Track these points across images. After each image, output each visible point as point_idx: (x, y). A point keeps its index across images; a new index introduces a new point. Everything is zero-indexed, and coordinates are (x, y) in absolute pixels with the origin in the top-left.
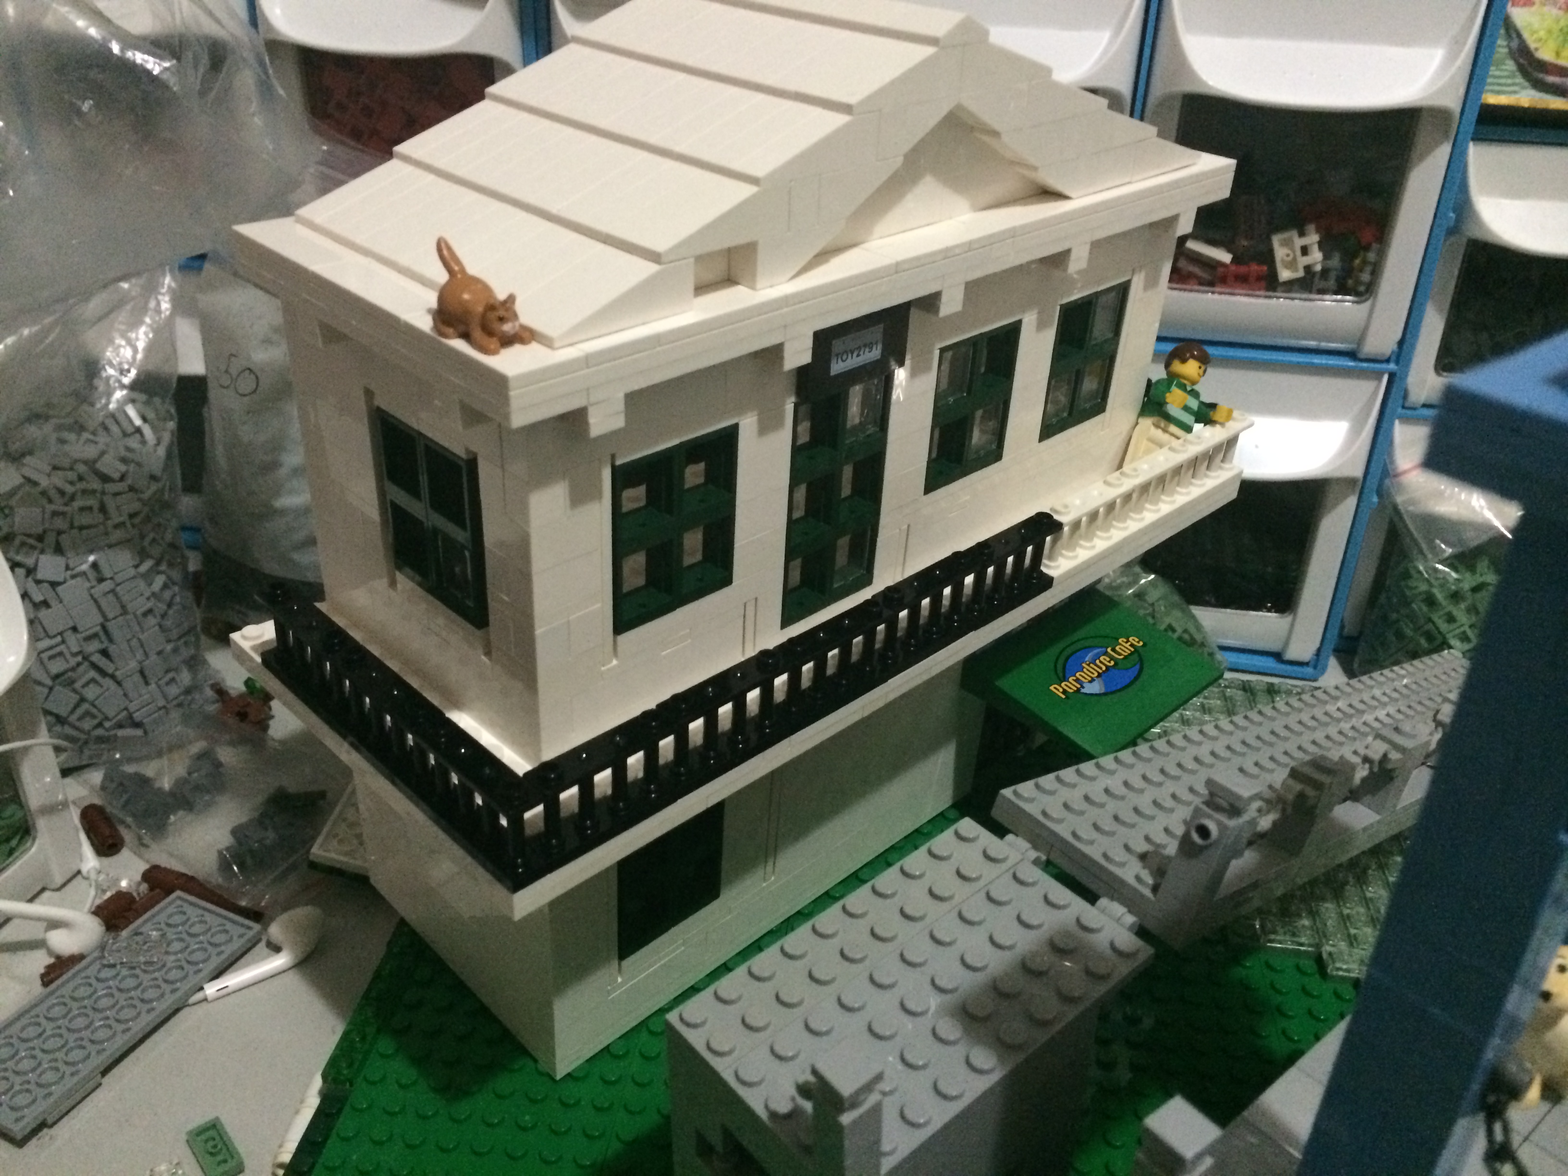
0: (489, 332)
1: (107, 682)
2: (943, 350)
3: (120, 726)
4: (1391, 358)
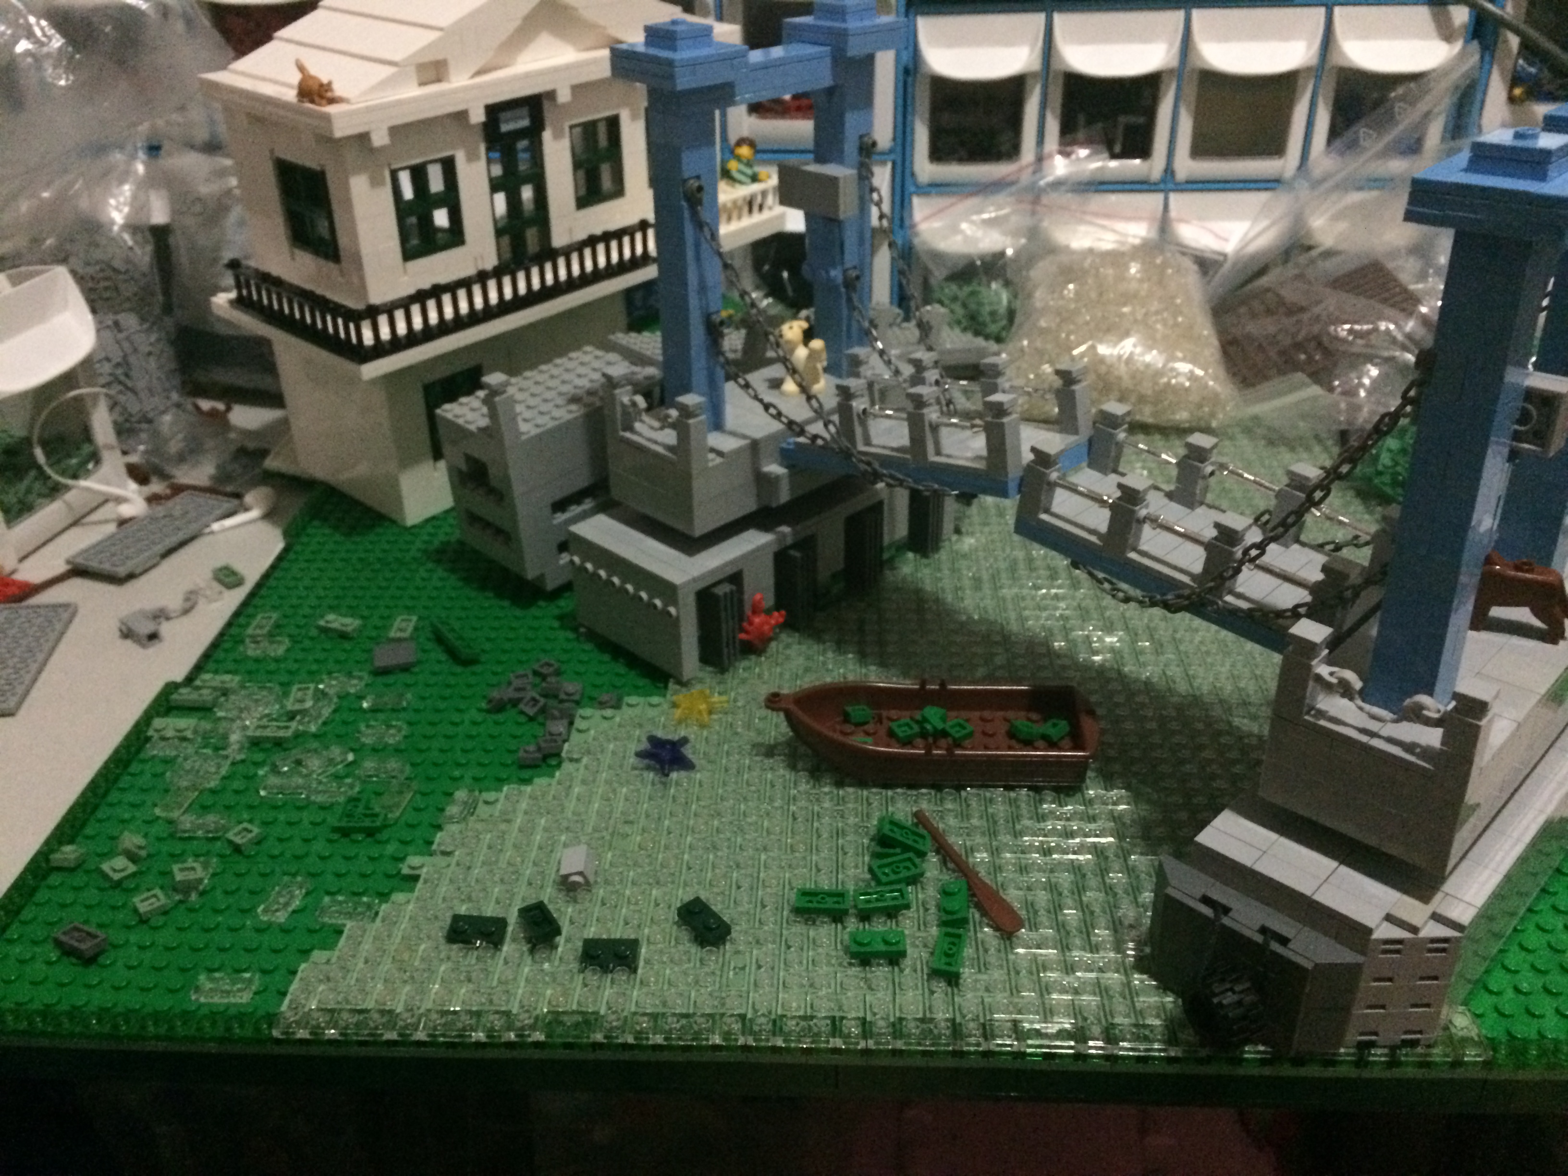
0: (322, 97)
1: (129, 394)
2: (572, 127)
3: (139, 422)
4: (891, 151)
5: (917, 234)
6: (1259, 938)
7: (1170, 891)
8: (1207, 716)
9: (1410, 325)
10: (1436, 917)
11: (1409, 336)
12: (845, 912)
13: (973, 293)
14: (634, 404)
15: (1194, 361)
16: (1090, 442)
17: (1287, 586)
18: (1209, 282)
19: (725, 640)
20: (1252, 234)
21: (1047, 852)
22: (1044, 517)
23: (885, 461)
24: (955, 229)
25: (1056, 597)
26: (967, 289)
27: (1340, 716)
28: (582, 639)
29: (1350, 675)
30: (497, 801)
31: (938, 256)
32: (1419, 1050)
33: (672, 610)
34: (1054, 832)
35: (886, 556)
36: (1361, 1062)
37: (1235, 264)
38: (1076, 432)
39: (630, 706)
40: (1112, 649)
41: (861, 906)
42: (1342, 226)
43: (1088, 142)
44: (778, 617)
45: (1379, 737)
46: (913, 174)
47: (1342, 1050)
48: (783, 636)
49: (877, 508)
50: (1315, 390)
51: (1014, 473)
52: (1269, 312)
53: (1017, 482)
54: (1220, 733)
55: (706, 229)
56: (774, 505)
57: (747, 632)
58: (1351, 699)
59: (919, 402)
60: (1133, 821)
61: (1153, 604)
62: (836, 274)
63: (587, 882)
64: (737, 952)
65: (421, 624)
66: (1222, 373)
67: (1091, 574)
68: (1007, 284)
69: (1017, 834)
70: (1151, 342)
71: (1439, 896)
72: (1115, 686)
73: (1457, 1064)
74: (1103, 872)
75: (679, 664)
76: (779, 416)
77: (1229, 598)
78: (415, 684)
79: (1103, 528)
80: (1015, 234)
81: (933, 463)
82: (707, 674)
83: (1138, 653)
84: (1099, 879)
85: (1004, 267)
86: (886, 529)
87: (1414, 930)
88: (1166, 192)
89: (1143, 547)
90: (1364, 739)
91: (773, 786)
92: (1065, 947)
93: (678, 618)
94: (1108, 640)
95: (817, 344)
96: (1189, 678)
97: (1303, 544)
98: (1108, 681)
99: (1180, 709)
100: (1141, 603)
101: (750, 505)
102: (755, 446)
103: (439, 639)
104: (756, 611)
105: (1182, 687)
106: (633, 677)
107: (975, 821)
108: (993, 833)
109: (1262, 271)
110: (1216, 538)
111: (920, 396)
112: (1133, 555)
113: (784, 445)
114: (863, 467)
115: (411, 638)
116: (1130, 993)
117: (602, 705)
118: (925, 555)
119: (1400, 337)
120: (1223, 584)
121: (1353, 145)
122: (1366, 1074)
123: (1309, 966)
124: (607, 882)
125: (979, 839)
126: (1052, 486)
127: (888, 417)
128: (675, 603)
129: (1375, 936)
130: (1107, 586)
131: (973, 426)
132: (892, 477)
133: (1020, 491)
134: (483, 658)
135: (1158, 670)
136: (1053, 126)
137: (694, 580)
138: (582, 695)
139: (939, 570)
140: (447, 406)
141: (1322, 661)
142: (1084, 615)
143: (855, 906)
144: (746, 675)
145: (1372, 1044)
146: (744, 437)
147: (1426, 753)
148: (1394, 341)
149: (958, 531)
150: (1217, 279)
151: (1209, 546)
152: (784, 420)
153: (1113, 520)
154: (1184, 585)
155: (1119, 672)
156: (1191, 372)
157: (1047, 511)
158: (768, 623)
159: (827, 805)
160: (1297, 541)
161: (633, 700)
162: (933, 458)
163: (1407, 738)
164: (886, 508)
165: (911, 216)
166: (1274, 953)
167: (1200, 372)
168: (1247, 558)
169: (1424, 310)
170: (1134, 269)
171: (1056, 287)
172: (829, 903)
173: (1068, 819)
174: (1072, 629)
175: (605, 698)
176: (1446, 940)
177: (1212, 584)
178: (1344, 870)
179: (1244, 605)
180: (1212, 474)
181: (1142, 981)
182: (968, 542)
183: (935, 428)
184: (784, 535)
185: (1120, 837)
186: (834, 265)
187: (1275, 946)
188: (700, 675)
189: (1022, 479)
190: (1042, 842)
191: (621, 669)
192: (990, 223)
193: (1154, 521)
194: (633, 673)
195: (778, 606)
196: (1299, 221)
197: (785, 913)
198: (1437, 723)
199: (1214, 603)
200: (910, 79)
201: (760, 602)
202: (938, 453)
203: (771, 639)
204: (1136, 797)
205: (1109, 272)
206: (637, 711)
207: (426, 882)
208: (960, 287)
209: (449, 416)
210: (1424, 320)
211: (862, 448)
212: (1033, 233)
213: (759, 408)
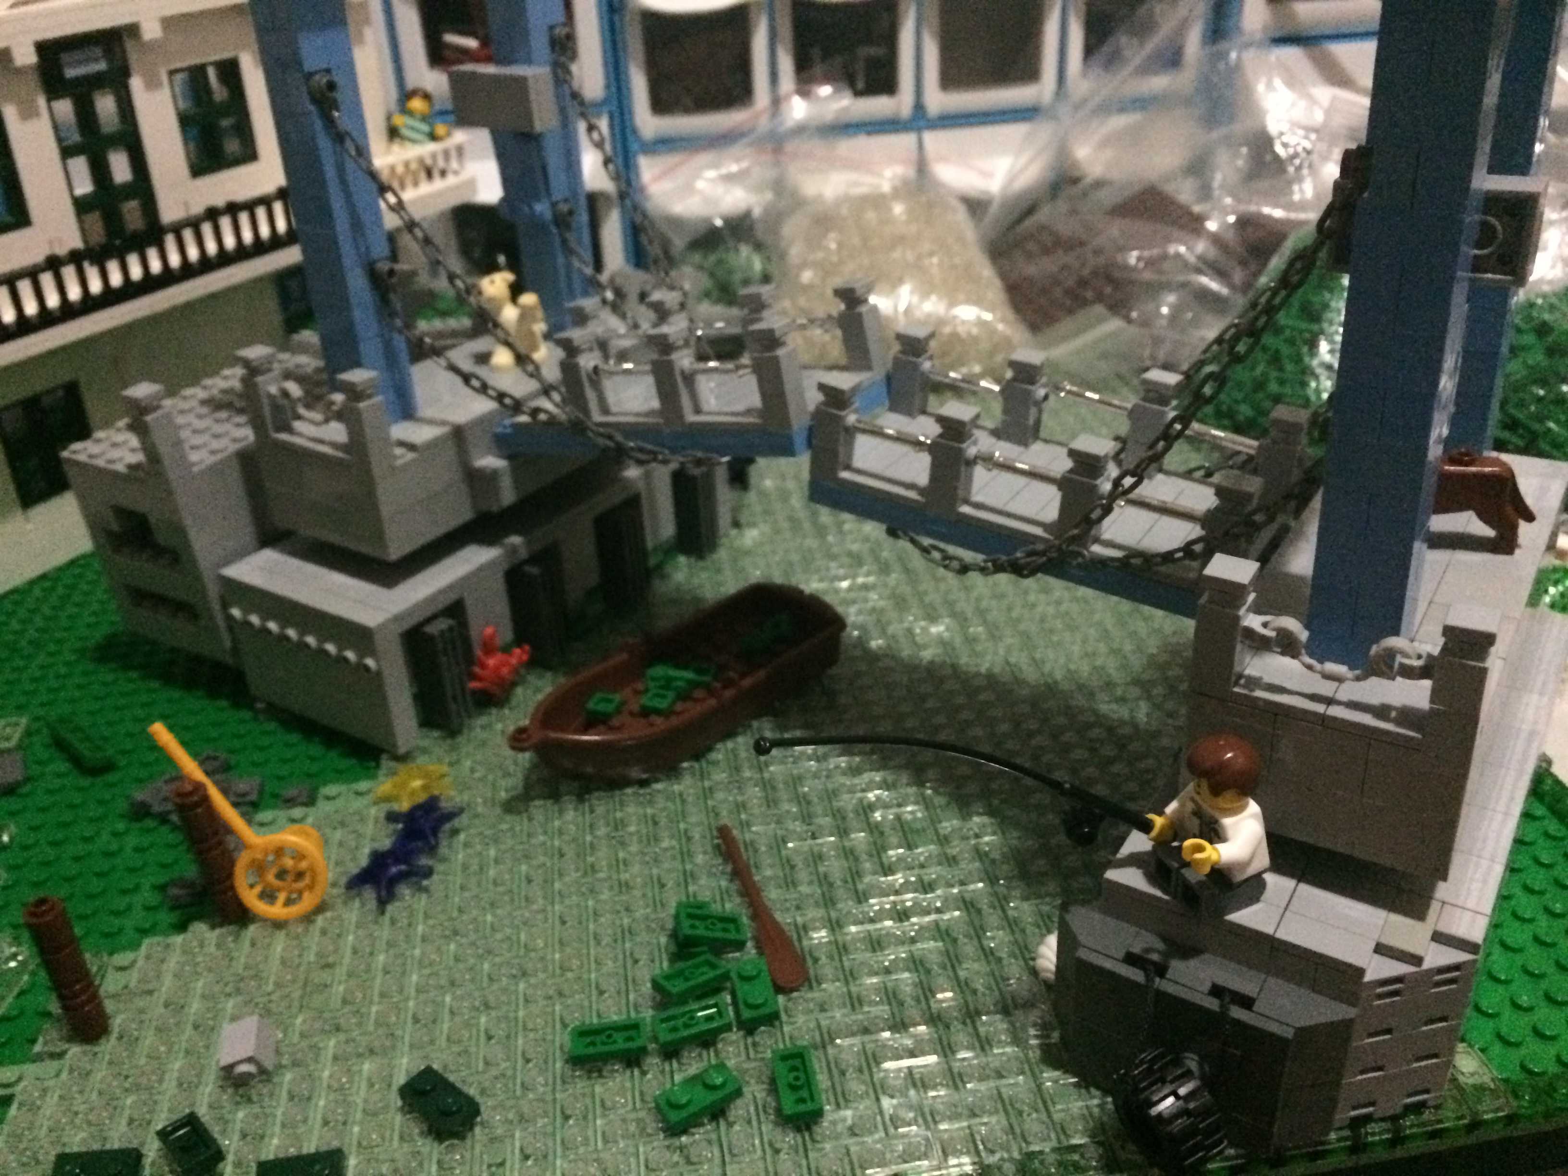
4: (605, 102)
5: (647, 198)
6: (1213, 1004)
7: (1082, 954)
8: (1068, 707)
9: (1201, 246)
10: (1439, 937)
11: (1200, 258)
12: (643, 1051)
13: (720, 262)
14: (285, 394)
15: (978, 302)
16: (889, 379)
17: (1167, 522)
18: (980, 220)
19: (449, 694)
20: (1018, 167)
21: (902, 915)
22: (845, 475)
23: (631, 430)
24: (689, 188)
25: (865, 587)
26: (712, 258)
27: (1277, 682)
28: (261, 717)
29: (1291, 624)
30: (134, 962)
31: (676, 222)
32: (1427, 1115)
33: (370, 662)
34: (906, 887)
35: (652, 562)
36: (1357, 1147)
37: (1003, 205)
38: (868, 367)
39: (328, 798)
40: (941, 641)
41: (662, 1039)
42: (1108, 154)
43: (827, 79)
44: (519, 655)
45: (1339, 703)
46: (634, 131)
47: (1333, 1136)
48: (532, 679)
49: (633, 503)
50: (1114, 324)
51: (799, 423)
52: (1047, 251)
53: (805, 434)
54: (1089, 726)
55: (349, 144)
56: (495, 509)
57: (480, 679)
58: (1295, 656)
59: (664, 345)
60: (1004, 855)
61: (999, 568)
62: (542, 208)
63: (262, 1071)
64: (493, 1140)
65: (35, 726)
66: (1010, 315)
67: (913, 541)
68: (758, 246)
69: (861, 898)
70: (927, 289)
71: (1435, 906)
72: (949, 685)
73: (1475, 1125)
74: (978, 932)
75: (390, 733)
76: (484, 389)
77: (1096, 549)
78: (24, 810)
79: (923, 480)
80: (758, 189)
81: (692, 424)
82: (431, 739)
83: (970, 641)
84: (975, 942)
85: (751, 228)
86: (648, 530)
87: (1417, 960)
88: (919, 130)
89: (977, 498)
90: (1320, 708)
91: (529, 881)
92: (946, 1050)
93: (379, 674)
94: (934, 630)
95: (529, 299)
96: (1036, 663)
97: (1168, 473)
98: (941, 680)
99: (1035, 702)
100: (983, 570)
101: (464, 514)
102: (458, 434)
103: (60, 745)
104: (489, 648)
105: (1030, 674)
106: (335, 759)
107: (804, 889)
108: (829, 901)
109: (1031, 210)
110: (1071, 471)
111: (665, 337)
112: (965, 509)
113: (500, 430)
114: (601, 442)
115: (19, 747)
116: (1044, 1103)
117: (290, 802)
118: (701, 556)
119: (1192, 259)
120: (1087, 532)
121: (1113, 61)
122: (1364, 1159)
123: (1289, 1033)
124: (295, 1064)
125: (814, 913)
126: (851, 432)
127: (627, 372)
128: (373, 653)
129: (1368, 978)
130: (936, 555)
131: (738, 368)
132: (641, 450)
133: (810, 445)
134: (123, 761)
135: (999, 660)
136: (786, 64)
137: (397, 618)
138: (261, 793)
139: (719, 571)
140: (77, 446)
141: (1249, 610)
142: (900, 603)
143: (655, 1039)
144: (485, 735)
145: (1367, 1119)
146: (443, 423)
147: (1407, 716)
148: (1186, 264)
149: (736, 524)
150: (988, 219)
151: (1064, 483)
152: (491, 392)
153: (935, 467)
154: (1036, 538)
155: (954, 667)
156: (979, 318)
157: (848, 467)
158: (508, 663)
159: (605, 896)
160: (1160, 470)
161: (331, 790)
162: (691, 417)
163: (1375, 700)
164: (644, 502)
165: (638, 175)
166: (1238, 1023)
167: (988, 316)
168: (1118, 492)
169: (1212, 226)
170: (898, 209)
171: (814, 242)
172: (620, 1043)
173: (922, 866)
174: (889, 623)
175: (292, 792)
176: (1457, 967)
177: (1076, 531)
178: (1305, 889)
179: (1117, 554)
180: (1046, 397)
181: (1056, 1082)
182: (751, 536)
183: (689, 379)
184: (514, 550)
185: (992, 880)
186: (538, 198)
187: (1237, 1013)
188: (425, 743)
189: (811, 429)
190: (894, 903)
191: (316, 749)
192: (729, 179)
193: (988, 460)
194: (333, 754)
195: (520, 638)
196: (1063, 152)
197: (559, 1065)
198: (1424, 672)
199: (1080, 554)
200: (616, 18)
201: (492, 637)
202: (698, 411)
203: (514, 684)
204: (1003, 821)
205: (871, 216)
206: (339, 803)
207: (21, 1105)
208: (705, 257)
209: (82, 458)
210: (1216, 239)
211: (597, 417)
212: (779, 186)
213: (458, 381)
